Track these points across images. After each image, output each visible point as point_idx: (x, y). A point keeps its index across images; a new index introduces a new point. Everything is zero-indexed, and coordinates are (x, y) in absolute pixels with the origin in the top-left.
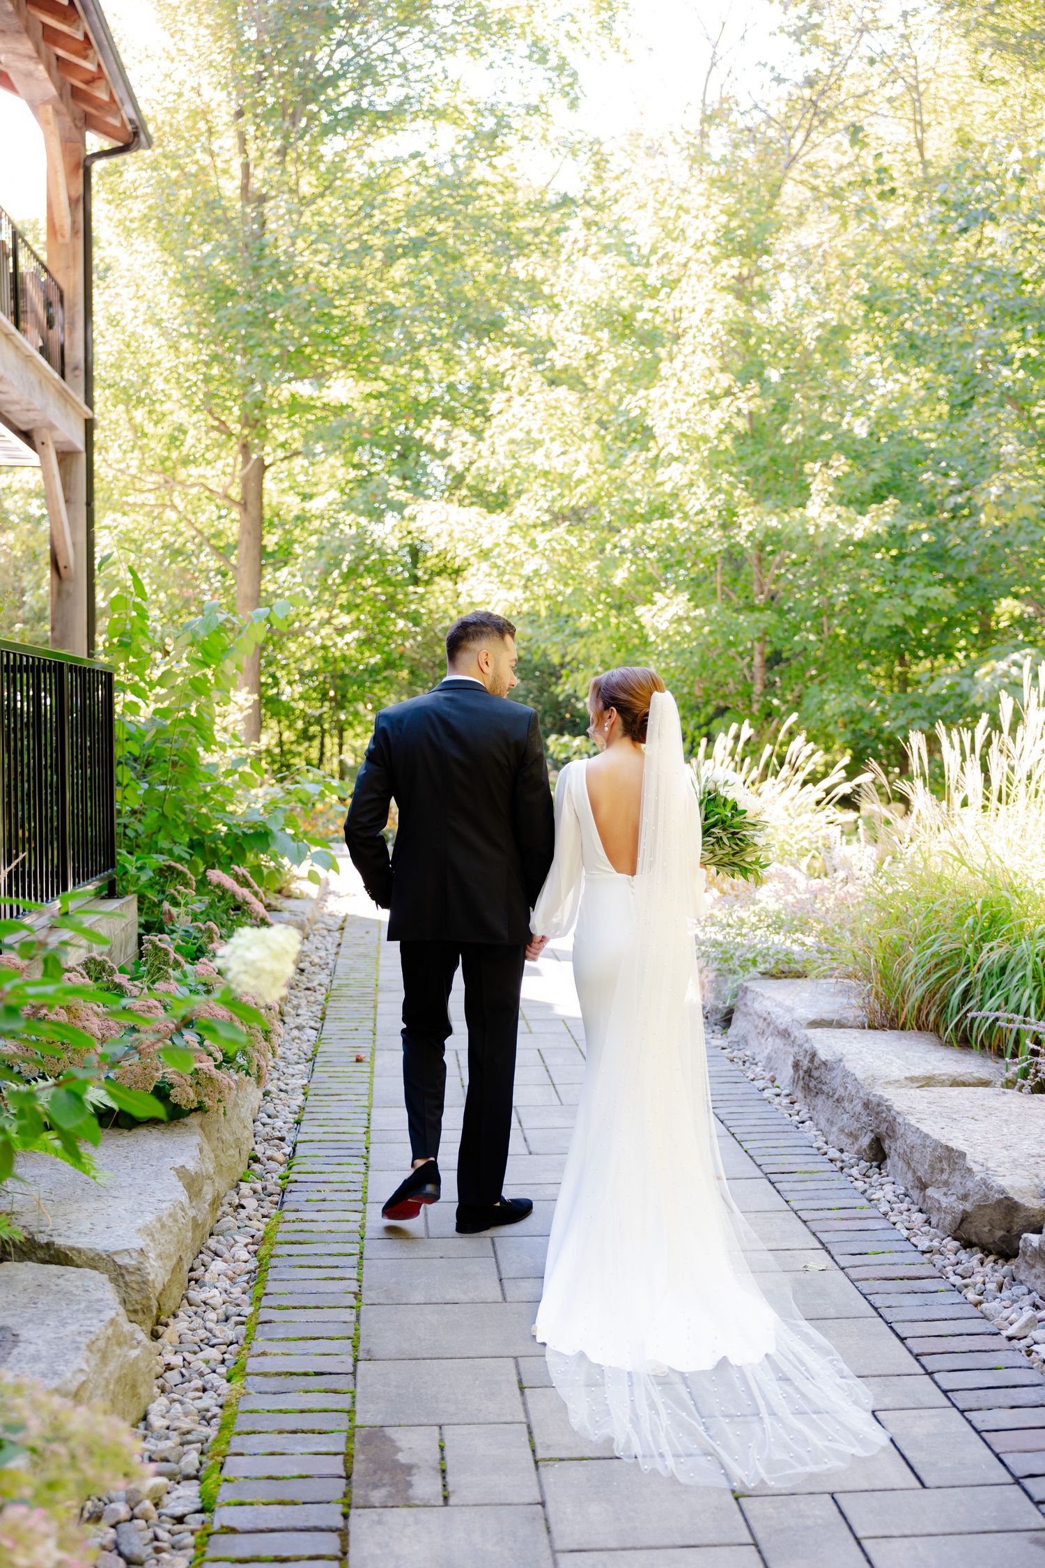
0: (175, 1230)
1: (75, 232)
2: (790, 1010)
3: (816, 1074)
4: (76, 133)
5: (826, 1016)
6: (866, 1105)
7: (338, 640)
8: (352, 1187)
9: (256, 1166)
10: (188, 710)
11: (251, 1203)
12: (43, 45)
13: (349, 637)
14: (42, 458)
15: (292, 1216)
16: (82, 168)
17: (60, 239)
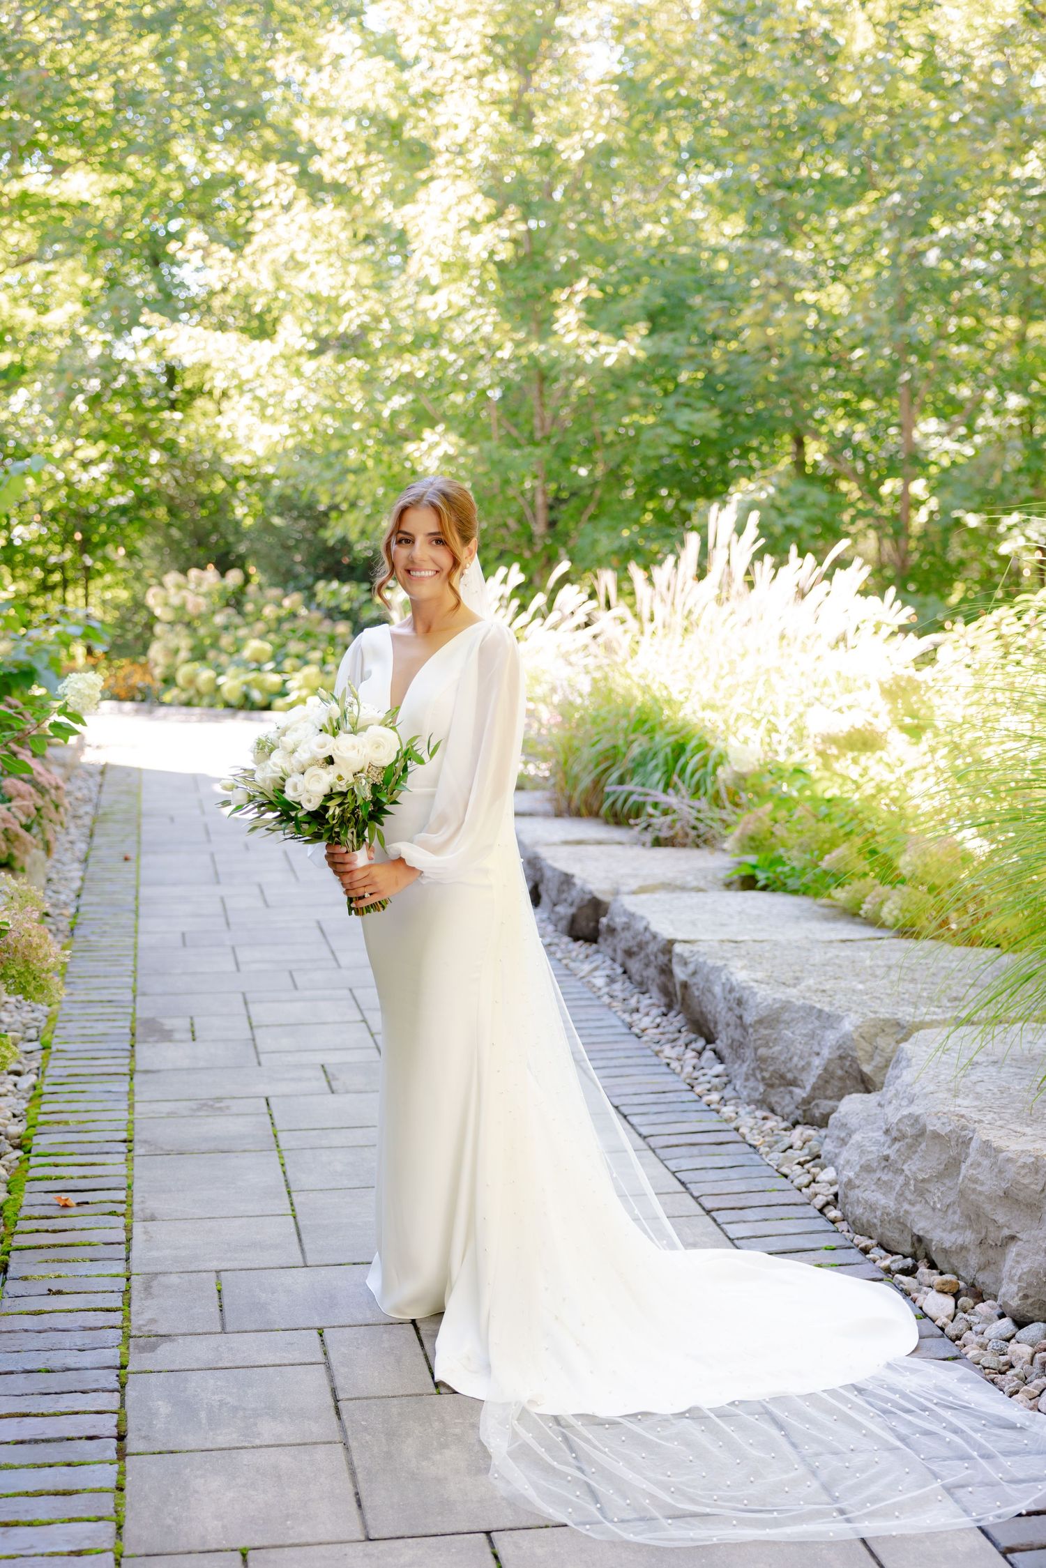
7: (84, 474)
13: (96, 471)
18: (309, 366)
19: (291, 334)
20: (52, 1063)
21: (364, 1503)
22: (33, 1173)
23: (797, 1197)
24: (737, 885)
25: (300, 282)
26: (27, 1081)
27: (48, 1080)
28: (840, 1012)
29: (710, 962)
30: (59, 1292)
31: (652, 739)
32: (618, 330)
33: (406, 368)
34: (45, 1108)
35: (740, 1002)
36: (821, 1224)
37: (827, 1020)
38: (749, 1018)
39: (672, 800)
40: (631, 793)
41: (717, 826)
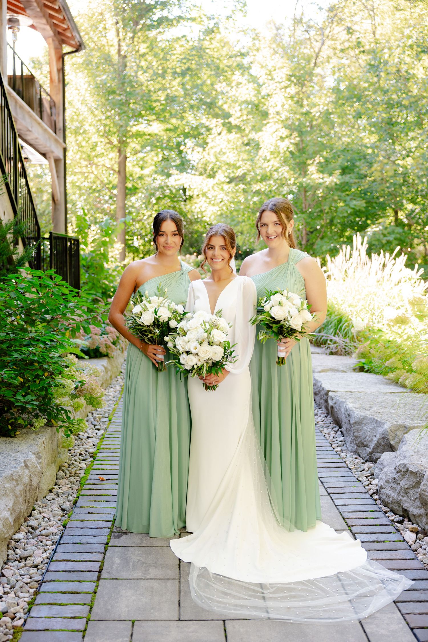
1: (59, 81)
4: (59, 47)
12: (49, 19)
14: (50, 162)
16: (61, 58)
17: (54, 84)
18: (226, 187)
19: (221, 176)
20: (111, 426)
21: (181, 605)
22: (94, 467)
23: (363, 490)
24: (358, 370)
25: (223, 158)
26: (100, 433)
27: (108, 433)
28: (383, 421)
29: (341, 400)
30: (92, 513)
31: (330, 317)
32: (331, 174)
33: (258, 188)
34: (104, 443)
35: (349, 415)
36: (370, 501)
37: (379, 424)
38: (352, 422)
39: (336, 339)
40: (323, 336)
41: (352, 348)
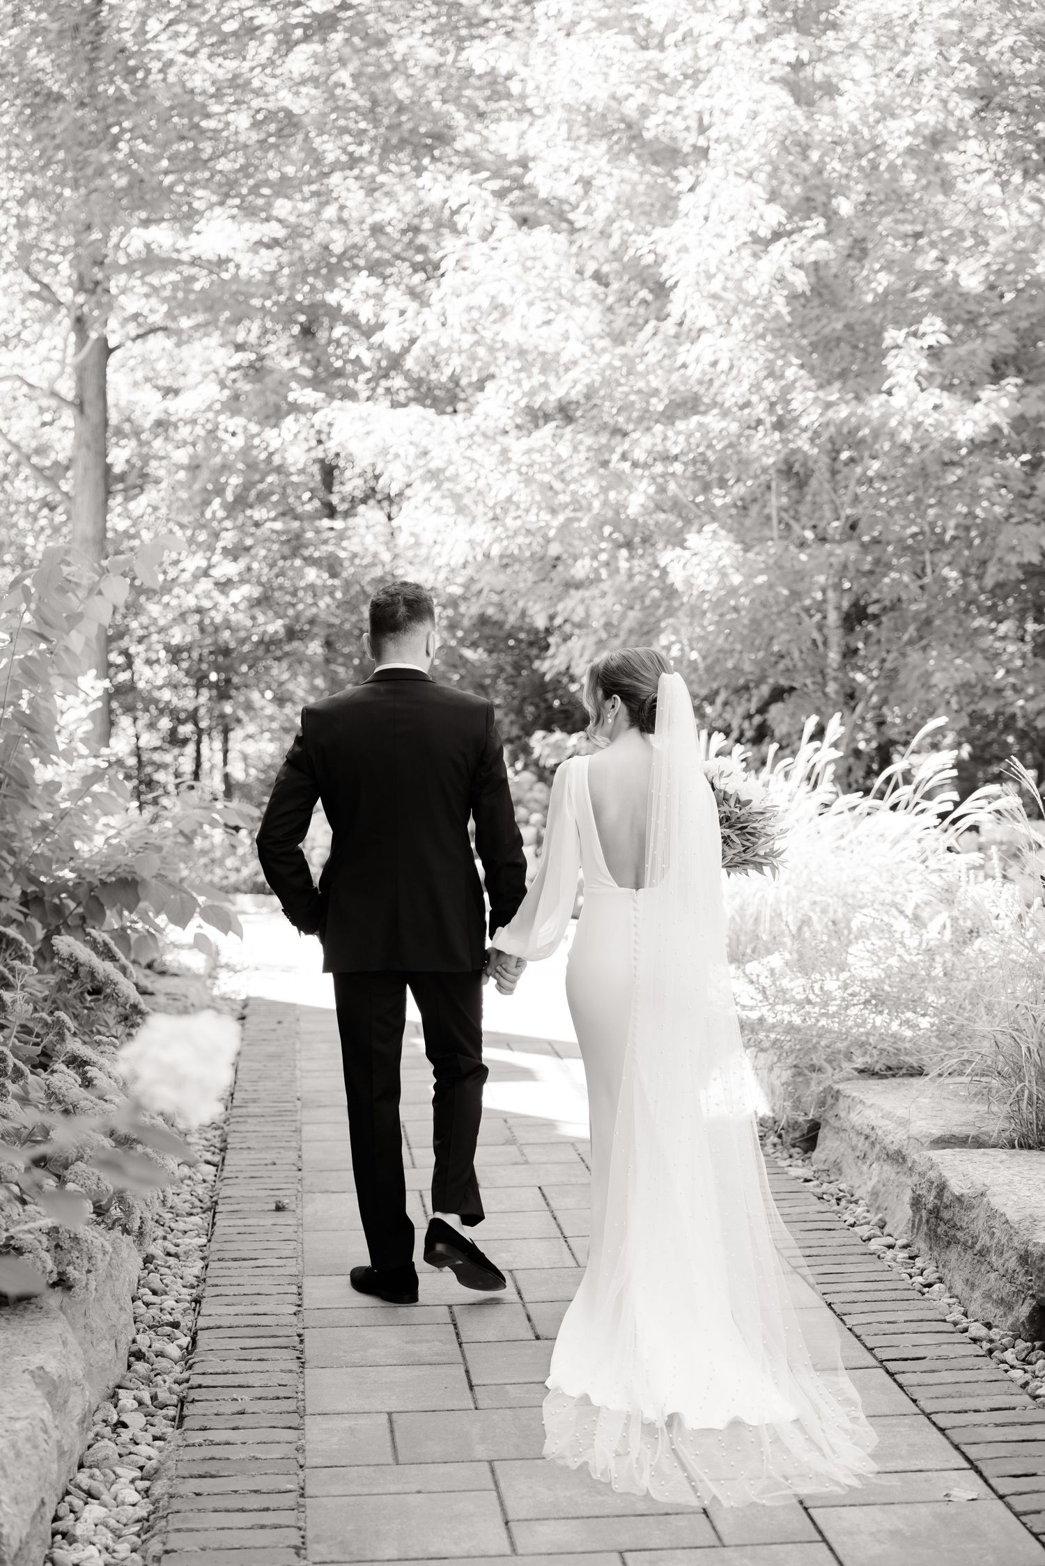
0: (35, 1460)
2: (904, 1123)
3: (946, 1215)
5: (957, 1131)
6: (1024, 1259)
7: (221, 599)
8: (282, 1392)
9: (140, 1367)
10: (17, 705)
11: (136, 1420)
13: (236, 595)
15: (198, 1437)
19: (495, 404)
